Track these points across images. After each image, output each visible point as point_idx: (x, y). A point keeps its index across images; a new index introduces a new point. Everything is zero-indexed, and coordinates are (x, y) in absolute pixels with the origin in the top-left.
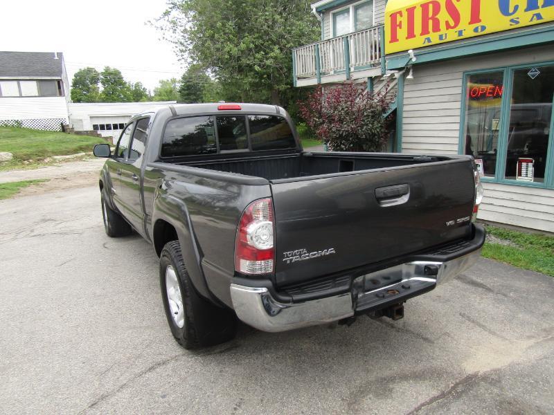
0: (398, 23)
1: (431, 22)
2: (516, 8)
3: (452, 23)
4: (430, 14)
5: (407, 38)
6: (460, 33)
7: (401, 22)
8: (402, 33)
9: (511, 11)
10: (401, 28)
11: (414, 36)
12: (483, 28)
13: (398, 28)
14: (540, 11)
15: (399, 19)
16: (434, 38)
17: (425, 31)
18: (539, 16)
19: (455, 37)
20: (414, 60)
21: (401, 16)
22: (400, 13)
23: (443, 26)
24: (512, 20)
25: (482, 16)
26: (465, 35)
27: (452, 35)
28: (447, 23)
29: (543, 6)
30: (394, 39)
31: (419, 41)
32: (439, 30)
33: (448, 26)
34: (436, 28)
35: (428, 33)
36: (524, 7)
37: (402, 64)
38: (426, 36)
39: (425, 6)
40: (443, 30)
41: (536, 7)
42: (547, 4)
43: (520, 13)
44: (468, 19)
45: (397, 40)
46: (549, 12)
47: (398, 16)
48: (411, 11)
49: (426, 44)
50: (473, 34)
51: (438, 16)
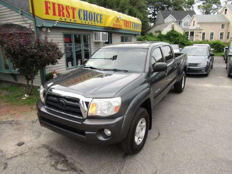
0: (49, 7)
1: (61, 12)
2: (82, 18)
3: (68, 16)
4: (61, 10)
5: (53, 15)
6: (70, 20)
7: (50, 7)
8: (51, 11)
10: (50, 9)
11: (56, 15)
13: (49, 9)
14: (85, 21)
15: (49, 5)
16: (63, 19)
17: (60, 15)
20: (55, 25)
21: (50, 4)
23: (65, 15)
26: (72, 21)
27: (68, 20)
30: (47, 13)
31: (57, 18)
33: (67, 17)
34: (63, 16)
35: (61, 16)
36: (83, 19)
37: (51, 25)
38: (60, 17)
39: (59, 5)
40: (66, 17)
41: (85, 20)
42: (87, 20)
43: (82, 20)
44: (72, 17)
45: (49, 14)
46: (87, 22)
47: (48, 3)
48: (54, 4)
49: (61, 20)
50: (74, 22)
51: (63, 11)
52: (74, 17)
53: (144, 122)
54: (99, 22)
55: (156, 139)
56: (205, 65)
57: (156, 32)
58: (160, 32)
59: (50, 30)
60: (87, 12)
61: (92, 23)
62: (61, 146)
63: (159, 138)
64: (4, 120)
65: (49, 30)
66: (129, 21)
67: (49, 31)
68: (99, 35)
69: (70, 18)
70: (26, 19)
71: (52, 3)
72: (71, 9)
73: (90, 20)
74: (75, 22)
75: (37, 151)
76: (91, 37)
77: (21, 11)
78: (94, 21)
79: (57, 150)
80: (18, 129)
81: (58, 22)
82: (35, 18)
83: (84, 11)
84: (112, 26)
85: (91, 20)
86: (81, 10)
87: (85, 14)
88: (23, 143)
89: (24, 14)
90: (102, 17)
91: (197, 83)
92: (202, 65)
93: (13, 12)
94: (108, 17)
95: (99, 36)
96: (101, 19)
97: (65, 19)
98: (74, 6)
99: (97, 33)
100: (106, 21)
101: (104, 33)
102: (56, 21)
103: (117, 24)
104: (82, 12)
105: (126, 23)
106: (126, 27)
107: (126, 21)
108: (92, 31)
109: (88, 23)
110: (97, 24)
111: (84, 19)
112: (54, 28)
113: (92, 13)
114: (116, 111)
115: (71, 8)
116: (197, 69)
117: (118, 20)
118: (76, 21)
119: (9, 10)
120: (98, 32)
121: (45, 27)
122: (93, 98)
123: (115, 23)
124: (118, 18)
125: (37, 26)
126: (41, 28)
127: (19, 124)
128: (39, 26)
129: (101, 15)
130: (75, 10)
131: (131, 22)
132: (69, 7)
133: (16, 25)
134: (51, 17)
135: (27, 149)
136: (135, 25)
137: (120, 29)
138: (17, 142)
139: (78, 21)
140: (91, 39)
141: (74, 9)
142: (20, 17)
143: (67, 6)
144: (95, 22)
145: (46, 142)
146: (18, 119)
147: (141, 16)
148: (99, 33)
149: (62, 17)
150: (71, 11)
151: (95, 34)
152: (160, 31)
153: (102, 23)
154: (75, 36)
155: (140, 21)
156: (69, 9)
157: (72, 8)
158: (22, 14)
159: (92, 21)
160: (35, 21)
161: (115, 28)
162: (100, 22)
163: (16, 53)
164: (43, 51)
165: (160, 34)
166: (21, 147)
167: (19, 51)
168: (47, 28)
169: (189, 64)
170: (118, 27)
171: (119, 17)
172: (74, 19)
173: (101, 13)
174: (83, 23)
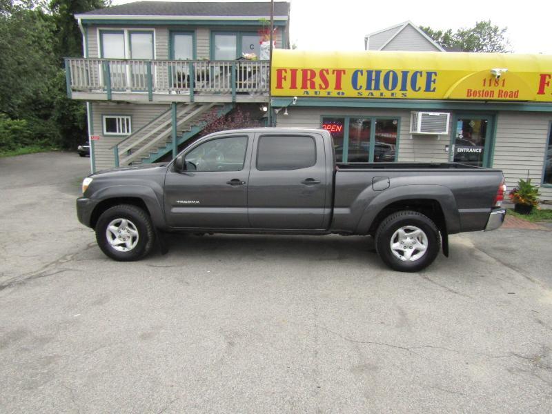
0: (283, 77)
1: (309, 82)
2: (361, 87)
3: (324, 86)
4: (309, 77)
5: (291, 88)
6: (329, 93)
7: (285, 77)
8: (287, 84)
9: (358, 88)
10: (286, 80)
11: (296, 88)
12: (343, 93)
13: (283, 80)
14: (371, 91)
15: (284, 74)
16: (311, 93)
17: (304, 86)
18: (372, 94)
19: (326, 95)
20: (294, 103)
21: (286, 72)
22: (285, 70)
23: (317, 86)
24: (359, 93)
25: (342, 86)
26: (332, 95)
27: (323, 93)
28: (320, 85)
29: (374, 89)
30: (279, 86)
31: (299, 92)
32: (315, 88)
33: (321, 87)
34: (313, 86)
35: (307, 88)
36: (364, 86)
37: (285, 104)
38: (306, 90)
39: (305, 71)
40: (317, 89)
41: (371, 89)
42: (377, 88)
43: (363, 90)
44: (334, 86)
45: (282, 88)
46: (376, 94)
47: (283, 72)
48: (294, 71)
49: (305, 95)
50: (337, 96)
51: (314, 80)
52: (338, 86)
54: (424, 88)
60: (378, 72)
61: (393, 94)
65: (286, 111)
67: (286, 114)
68: (418, 118)
69: (328, 90)
71: (290, 70)
72: (333, 73)
73: (387, 89)
74: (341, 96)
76: (402, 124)
78: (404, 88)
81: (296, 98)
83: (370, 72)
85: (390, 88)
86: (362, 72)
87: (373, 78)
90: (433, 77)
95: (417, 122)
96: (430, 82)
97: (316, 93)
98: (341, 67)
99: (416, 115)
100: (451, 85)
101: (431, 114)
104: (362, 75)
108: (408, 111)
109: (382, 94)
110: (410, 94)
111: (369, 87)
112: (290, 108)
113: (395, 73)
115: (334, 71)
121: (278, 108)
124: (495, 76)
129: (429, 74)
130: (344, 73)
132: (327, 71)
134: (286, 90)
139: (351, 93)
141: (339, 73)
143: (322, 71)
144: (403, 92)
149: (309, 90)
150: (332, 79)
153: (434, 90)
154: (353, 121)
156: (328, 74)
157: (335, 72)
159: (393, 89)
162: (428, 90)
168: (283, 109)
170: (496, 97)
172: (338, 91)
173: (431, 69)
174: (362, 96)
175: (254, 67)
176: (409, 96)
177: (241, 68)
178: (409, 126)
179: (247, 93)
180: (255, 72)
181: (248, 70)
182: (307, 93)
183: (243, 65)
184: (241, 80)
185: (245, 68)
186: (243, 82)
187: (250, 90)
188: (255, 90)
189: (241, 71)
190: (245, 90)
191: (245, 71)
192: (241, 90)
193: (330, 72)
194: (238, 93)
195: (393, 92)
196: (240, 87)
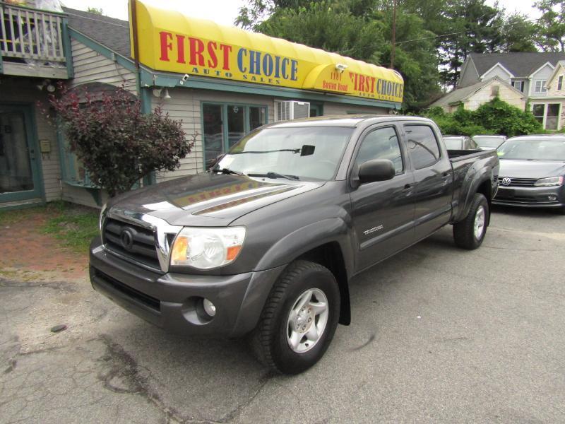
0: (168, 44)
1: (197, 56)
2: (246, 69)
3: (213, 65)
4: (197, 50)
5: (179, 62)
6: (218, 73)
7: (171, 44)
8: (173, 54)
9: (243, 70)
10: (171, 49)
11: (184, 62)
13: (168, 48)
14: (254, 75)
15: (169, 41)
16: (201, 70)
17: (193, 62)
18: (254, 78)
19: (215, 75)
20: (182, 83)
21: (171, 38)
22: (171, 36)
23: (206, 63)
24: (244, 76)
25: (230, 66)
26: (221, 75)
27: (212, 73)
28: (209, 62)
29: (256, 73)
30: (164, 57)
31: (187, 68)
32: (204, 65)
33: (210, 65)
34: (202, 63)
35: (196, 64)
36: (248, 70)
37: (172, 84)
38: (194, 66)
39: (192, 41)
40: (207, 67)
41: (253, 73)
42: (258, 73)
43: (247, 73)
44: (223, 66)
45: (168, 60)
46: (258, 78)
47: (168, 37)
48: (181, 39)
49: (194, 73)
50: (225, 77)
51: (202, 53)
52: (226, 67)
53: (323, 301)
54: (290, 77)
55: (359, 349)
56: (557, 185)
57: (452, 105)
58: (460, 104)
59: (169, 95)
60: (258, 54)
61: (270, 80)
62: (136, 342)
63: (366, 348)
64: (47, 280)
65: (167, 93)
66: (368, 77)
67: (168, 97)
68: (288, 107)
69: (216, 69)
70: (123, 71)
71: (177, 36)
72: (221, 49)
73: (266, 74)
74: (229, 78)
75: (84, 346)
76: (269, 112)
77: (116, 55)
78: (277, 76)
79: (125, 347)
80: (65, 301)
81: (188, 76)
82: (139, 67)
83: (252, 53)
84: (320, 87)
85: (268, 73)
86: (245, 51)
87: (255, 60)
88: (64, 328)
89: (120, 60)
90: (296, 66)
91: (531, 229)
92: (548, 184)
93: (101, 58)
94: (311, 66)
95: (288, 111)
96: (294, 70)
97: (205, 71)
98: (227, 42)
99: (284, 103)
100: (307, 76)
101: (300, 103)
102: (184, 74)
103: (334, 82)
104: (246, 55)
105: (361, 81)
106: (360, 90)
107: (361, 76)
108: (272, 98)
109: (262, 79)
110: (283, 82)
111: (251, 72)
112: (178, 91)
113: (270, 58)
114: (229, 259)
115: (221, 46)
116: (534, 195)
117: (336, 72)
118: (231, 75)
119: (94, 54)
120: (286, 102)
121: (158, 88)
122: (184, 226)
123: (328, 80)
124: (336, 70)
125: (142, 86)
126: (150, 90)
127: (72, 291)
128: (146, 85)
129: (294, 62)
130: (231, 51)
131: (373, 79)
132: (215, 44)
133: (106, 85)
134: (172, 65)
135: (68, 340)
136: (387, 86)
137: (344, 94)
138: (52, 324)
139: (237, 75)
140: (269, 118)
141: (226, 49)
142: (113, 67)
143: (210, 43)
144: (277, 79)
145: (108, 331)
146: (74, 280)
147: (413, 66)
148: (288, 104)
149: (198, 67)
150: (219, 54)
151: (279, 104)
152: (461, 102)
153: (296, 80)
154: (230, 108)
155: (400, 76)
156: (216, 48)
157: (223, 48)
158: (116, 62)
159: (270, 75)
160: (139, 74)
161: (329, 92)
162: (293, 78)
163: (86, 139)
164: (143, 137)
165: (460, 110)
166: (58, 335)
167: (92, 135)
168: (164, 89)
169: (512, 180)
170: (337, 90)
171: (340, 66)
172: (226, 71)
173: (294, 58)
174: (248, 80)
175: (32, 20)
176: (281, 84)
177: (6, 16)
178: (273, 115)
179: (21, 60)
180: (33, 27)
181: (21, 22)
182: (197, 71)
183: (11, 13)
184: (9, 37)
185: (15, 17)
186: (15, 42)
187: (27, 56)
188: (35, 57)
189: (7, 23)
190: (19, 55)
191: (16, 25)
192: (10, 54)
193: (218, 46)
194: (6, 59)
195: (269, 77)
196: (10, 48)
